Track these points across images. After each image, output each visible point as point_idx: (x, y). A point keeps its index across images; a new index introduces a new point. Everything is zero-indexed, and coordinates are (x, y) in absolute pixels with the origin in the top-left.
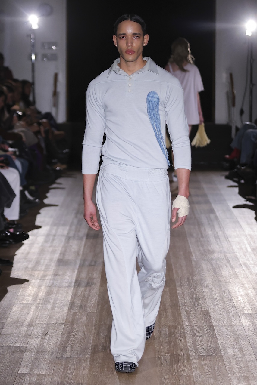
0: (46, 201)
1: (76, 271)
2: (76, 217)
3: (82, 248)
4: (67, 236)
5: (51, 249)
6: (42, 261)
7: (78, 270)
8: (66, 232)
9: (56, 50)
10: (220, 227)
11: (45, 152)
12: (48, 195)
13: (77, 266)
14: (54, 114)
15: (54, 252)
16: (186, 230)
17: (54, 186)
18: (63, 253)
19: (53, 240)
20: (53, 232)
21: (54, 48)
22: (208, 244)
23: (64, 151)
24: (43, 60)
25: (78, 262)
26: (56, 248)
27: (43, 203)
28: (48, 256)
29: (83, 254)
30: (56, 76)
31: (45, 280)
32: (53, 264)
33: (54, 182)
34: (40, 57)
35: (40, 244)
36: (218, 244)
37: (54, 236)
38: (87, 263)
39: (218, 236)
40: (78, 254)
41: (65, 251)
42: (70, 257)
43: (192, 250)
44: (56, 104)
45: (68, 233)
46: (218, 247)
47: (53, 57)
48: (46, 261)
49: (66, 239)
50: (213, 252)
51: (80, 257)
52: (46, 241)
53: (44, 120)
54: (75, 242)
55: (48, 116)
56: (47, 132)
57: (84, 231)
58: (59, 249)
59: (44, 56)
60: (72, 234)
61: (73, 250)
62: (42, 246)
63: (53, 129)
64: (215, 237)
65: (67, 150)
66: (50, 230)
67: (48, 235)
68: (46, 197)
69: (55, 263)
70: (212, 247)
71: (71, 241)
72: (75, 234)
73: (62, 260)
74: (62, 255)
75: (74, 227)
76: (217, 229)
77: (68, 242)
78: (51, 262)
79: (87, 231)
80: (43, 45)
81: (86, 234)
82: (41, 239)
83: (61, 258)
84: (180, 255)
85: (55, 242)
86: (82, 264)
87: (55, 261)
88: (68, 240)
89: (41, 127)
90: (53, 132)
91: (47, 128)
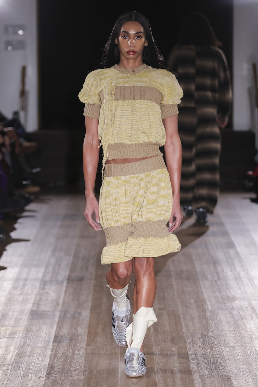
0: (14, 235)
1: (55, 326)
2: (53, 255)
3: (62, 296)
4: (42, 280)
5: (21, 297)
6: (10, 314)
7: (58, 324)
8: (40, 275)
9: (23, 35)
10: (242, 266)
12: (16, 226)
13: (57, 320)
15: (25, 301)
16: (198, 269)
17: (25, 214)
18: (37, 303)
19: (24, 285)
20: (24, 275)
21: (21, 32)
22: (227, 289)
23: (34, 171)
24: (6, 48)
25: (58, 314)
26: (28, 297)
27: (10, 237)
28: (17, 308)
29: (64, 303)
30: (24, 70)
31: (15, 338)
32: (25, 318)
35: (7, 291)
36: (240, 288)
37: (26, 280)
38: (69, 315)
39: (240, 278)
40: (57, 304)
41: (40, 300)
42: (46, 307)
43: (206, 297)
44: (24, 107)
45: (44, 277)
46: (239, 292)
47: (20, 45)
48: (16, 314)
49: (40, 285)
50: (234, 299)
51: (60, 308)
52: (14, 288)
53: (10, 129)
54: (53, 288)
57: (64, 273)
58: (32, 298)
59: (8, 43)
60: (48, 278)
61: (50, 298)
62: (10, 293)
63: (22, 140)
64: (236, 279)
65: (38, 169)
66: (20, 273)
67: (17, 280)
68: (14, 229)
69: (28, 315)
70: (232, 292)
71: (47, 287)
72: (52, 277)
73: (35, 311)
74: (36, 305)
75: (50, 269)
76: (239, 269)
77: (43, 289)
78: (22, 315)
79: (68, 273)
80: (6, 29)
81: (67, 277)
82: (8, 285)
83: (35, 309)
84: (190, 303)
85: (26, 288)
86: (62, 316)
87: (27, 313)
88: (44, 286)
89: (6, 138)
90: (21, 145)
91: (13, 140)
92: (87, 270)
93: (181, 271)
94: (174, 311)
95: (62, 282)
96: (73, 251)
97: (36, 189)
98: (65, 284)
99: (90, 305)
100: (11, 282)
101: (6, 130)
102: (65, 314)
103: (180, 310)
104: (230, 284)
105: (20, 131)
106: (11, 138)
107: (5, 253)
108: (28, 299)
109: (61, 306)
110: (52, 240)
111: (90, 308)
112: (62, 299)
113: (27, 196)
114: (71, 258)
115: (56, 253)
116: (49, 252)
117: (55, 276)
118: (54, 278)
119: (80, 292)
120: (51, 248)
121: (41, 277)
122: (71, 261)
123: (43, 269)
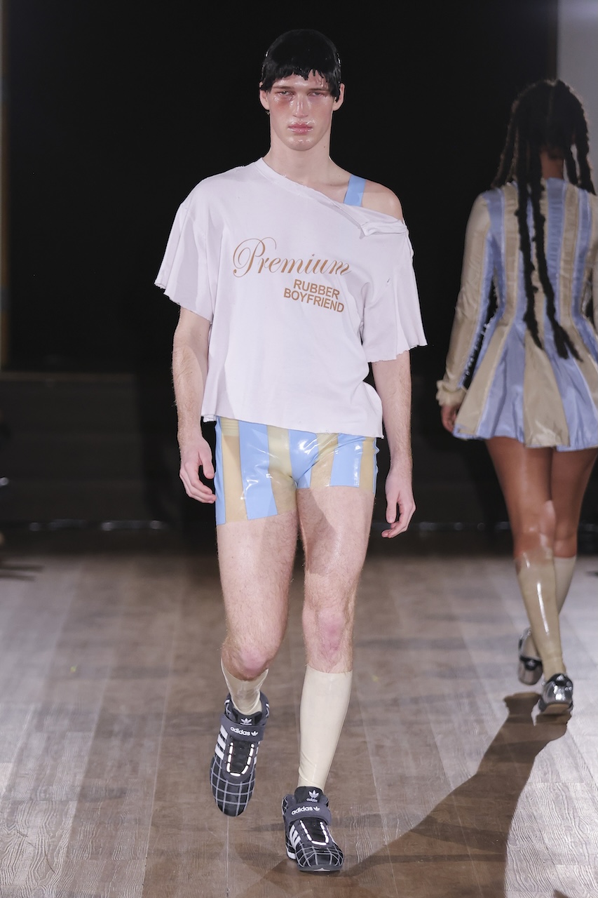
2: (39, 727)
3: (64, 842)
4: (6, 798)
10: (577, 767)
22: (533, 831)
29: (68, 864)
36: (569, 828)
39: (569, 799)
40: (50, 867)
42: (18, 876)
45: (11, 788)
46: (569, 840)
50: (552, 859)
51: (56, 877)
54: (39, 821)
57: (69, 777)
60: (23, 791)
61: (30, 850)
64: (557, 800)
70: (547, 841)
71: (20, 818)
72: (35, 790)
75: (31, 764)
76: (567, 775)
77: (10, 822)
79: (80, 778)
81: (78, 789)
88: (12, 812)
92: (135, 770)
93: (403, 779)
95: (64, 803)
96: (95, 718)
98: (73, 807)
99: (144, 870)
104: (541, 817)
109: (59, 871)
110: (35, 683)
111: (142, 880)
112: (63, 852)
114: (92, 734)
115: (48, 721)
116: (28, 717)
117: (44, 788)
118: (40, 793)
119: (114, 833)
120: (32, 707)
121: (4, 790)
122: (90, 743)
123: (10, 767)
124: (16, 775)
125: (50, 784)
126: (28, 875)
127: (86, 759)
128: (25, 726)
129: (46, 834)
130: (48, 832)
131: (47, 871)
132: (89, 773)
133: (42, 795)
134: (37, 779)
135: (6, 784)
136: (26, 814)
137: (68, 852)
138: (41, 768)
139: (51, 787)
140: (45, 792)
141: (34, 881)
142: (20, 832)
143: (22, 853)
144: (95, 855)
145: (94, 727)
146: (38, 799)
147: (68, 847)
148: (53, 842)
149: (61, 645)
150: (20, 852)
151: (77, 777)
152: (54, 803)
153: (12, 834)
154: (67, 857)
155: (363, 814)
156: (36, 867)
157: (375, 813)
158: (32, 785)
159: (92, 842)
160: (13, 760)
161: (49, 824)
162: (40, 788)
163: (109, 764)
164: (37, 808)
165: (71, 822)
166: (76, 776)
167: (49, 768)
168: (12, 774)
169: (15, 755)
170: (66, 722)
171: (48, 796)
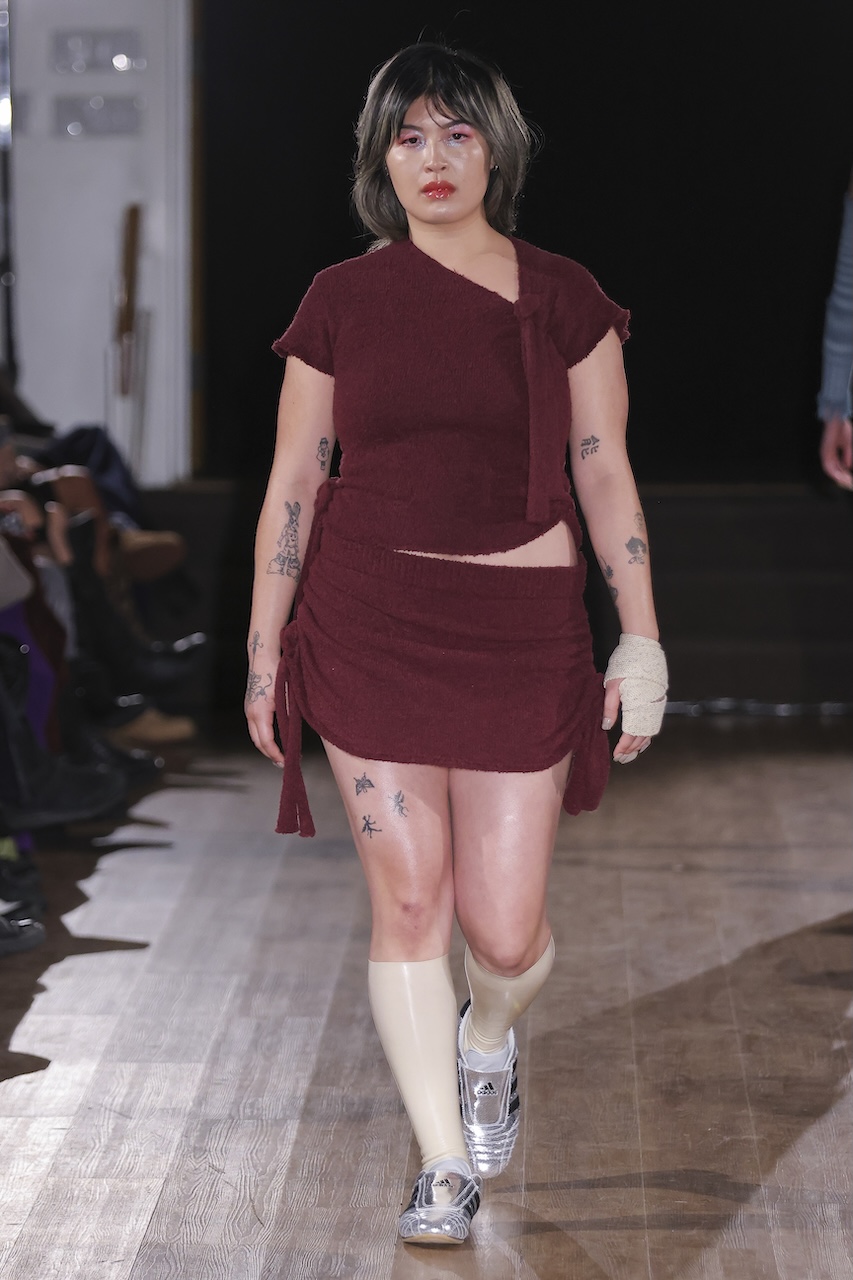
0: (76, 922)
2: (245, 1010)
3: (279, 1182)
4: (193, 1115)
5: (106, 1186)
6: (56, 1255)
8: (187, 1096)
9: (131, 71)
11: (71, 650)
12: (88, 886)
14: (120, 435)
15: (118, 1204)
17: (123, 834)
18: (171, 1213)
19: (119, 1135)
20: (119, 1093)
21: (121, 62)
23: (181, 645)
24: (60, 131)
25: (257, 1260)
26: (135, 1185)
27: (63, 930)
28: (87, 1230)
29: (284, 1214)
30: (133, 219)
32: (118, 1273)
33: (121, 816)
34: (41, 116)
35: (46, 1160)
37: (125, 1114)
38: (305, 1269)
40: (257, 1219)
41: (185, 1198)
42: (209, 1231)
44: (131, 382)
45: (201, 1101)
47: (119, 116)
48: (79, 1257)
49: (186, 1135)
51: (264, 1236)
52: (76, 1145)
53: (70, 471)
54: (241, 1148)
55: (90, 445)
56: (81, 537)
57: (288, 1082)
58: (151, 1190)
59: (68, 109)
60: (218, 1106)
61: (228, 1193)
62: (54, 1169)
63: (118, 519)
65: (197, 638)
66: (101, 1084)
67: (87, 1112)
68: (81, 899)
69: (130, 1264)
71: (214, 1145)
72: (236, 1103)
73: (164, 1248)
74: (166, 1220)
75: (231, 1066)
77: (199, 1151)
78: (107, 1264)
79: (304, 1084)
80: (60, 45)
81: (301, 1102)
82: (47, 1135)
83: (162, 1239)
84: (823, 1222)
85: (125, 1149)
86: (277, 1267)
87: (128, 1253)
88: (202, 1138)
89: (50, 511)
90: (115, 538)
91: (84, 515)
94: (750, 1252)
96: (328, 994)
97: (180, 728)
98: (292, 1129)
100: (64, 1122)
101: (50, 475)
102: (288, 1260)
103: (779, 1252)
105: (112, 480)
106: (71, 512)
107: (39, 1001)
108: (132, 1195)
109: (271, 1224)
110: (240, 944)
112: (277, 1195)
113: (138, 753)
114: (323, 1020)
115: (258, 1001)
116: (229, 995)
117: (250, 1101)
118: (244, 1108)
119: (353, 1167)
120: (235, 980)
121: (191, 1104)
122: (320, 1034)
123: (201, 1068)
124: (208, 1081)
125: (259, 1093)
126: (224, 1230)
127: (314, 1057)
128: (224, 1008)
129: (252, 1169)
130: (255, 1167)
131: (253, 1223)
132: (317, 1078)
133: (248, 1111)
134: (241, 1087)
135: (194, 1094)
136: (223, 1139)
137: (284, 1195)
138: (247, 1070)
139: (260, 1099)
140: (252, 1106)
141: (233, 1238)
142: (213, 1167)
143: (216, 1196)
144: (323, 1203)
145: (326, 1009)
146: (242, 1118)
147: (285, 1187)
148: (263, 1180)
149: (280, 888)
150: (214, 1196)
151: (300, 1085)
152: (265, 1123)
153: (202, 1168)
154: (283, 1202)
155: (727, 1139)
156: (236, 1217)
157: (744, 1137)
158: (233, 1096)
159: (321, 1181)
160: (205, 1059)
161: (256, 1154)
162: (244, 1101)
163: (348, 1065)
164: (239, 1130)
165: (289, 1151)
166: (297, 1082)
167: (258, 1070)
168: (202, 1080)
169: (208, 1051)
170: (284, 1003)
171: (255, 1112)
